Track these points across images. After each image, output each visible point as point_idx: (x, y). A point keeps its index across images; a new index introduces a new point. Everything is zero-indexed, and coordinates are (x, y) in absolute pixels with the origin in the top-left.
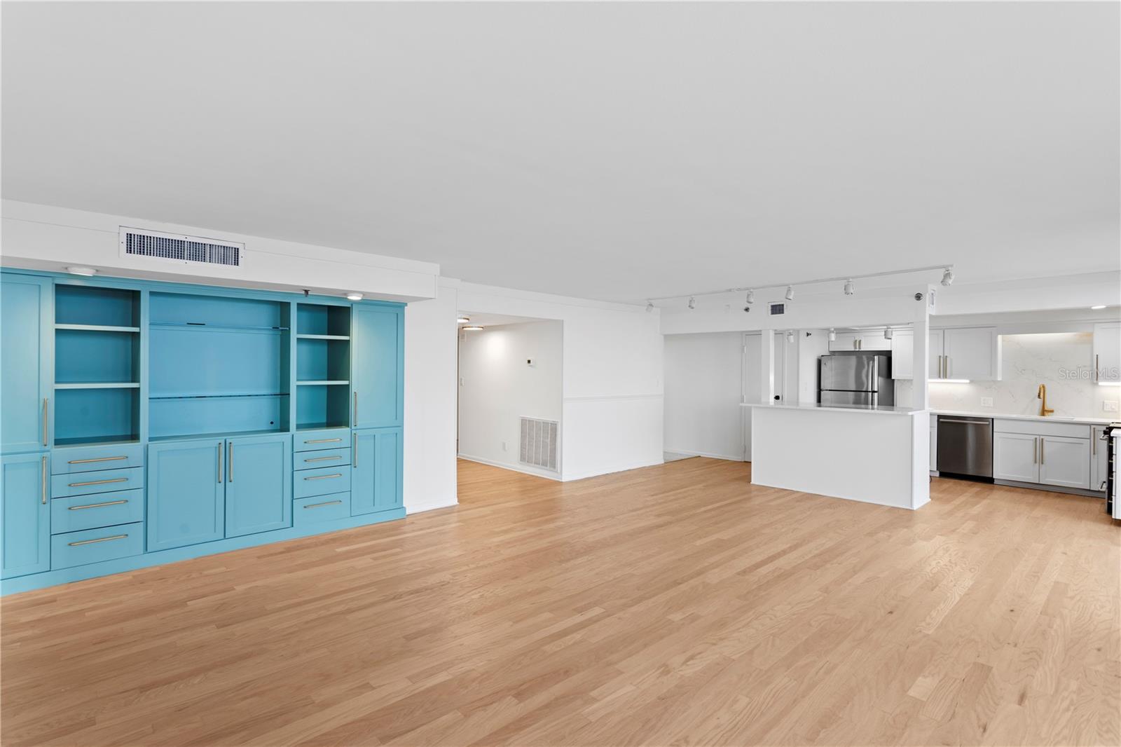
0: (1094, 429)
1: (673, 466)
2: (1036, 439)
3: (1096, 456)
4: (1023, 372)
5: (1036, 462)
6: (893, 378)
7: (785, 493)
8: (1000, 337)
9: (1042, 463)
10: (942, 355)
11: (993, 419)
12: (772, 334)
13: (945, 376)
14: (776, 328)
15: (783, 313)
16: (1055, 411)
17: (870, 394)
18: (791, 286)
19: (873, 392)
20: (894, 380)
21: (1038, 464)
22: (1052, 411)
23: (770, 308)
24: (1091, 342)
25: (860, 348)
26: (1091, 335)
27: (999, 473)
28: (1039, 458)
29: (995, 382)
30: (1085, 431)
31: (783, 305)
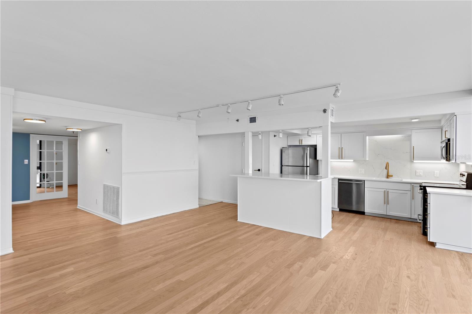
0: (413, 185)
1: (203, 209)
2: (385, 191)
3: (414, 200)
4: (378, 155)
5: (385, 204)
6: (317, 159)
7: (255, 227)
8: (367, 137)
9: (388, 204)
10: (340, 147)
11: (364, 181)
12: (250, 134)
13: (342, 158)
14: (252, 131)
15: (255, 122)
16: (393, 175)
17: (306, 167)
18: (250, 101)
19: (307, 167)
20: (318, 160)
21: (386, 204)
22: (392, 176)
23: (249, 119)
24: (410, 140)
25: (302, 144)
26: (410, 136)
27: (367, 210)
28: (386, 201)
29: (365, 161)
30: (408, 187)
31: (255, 117)
